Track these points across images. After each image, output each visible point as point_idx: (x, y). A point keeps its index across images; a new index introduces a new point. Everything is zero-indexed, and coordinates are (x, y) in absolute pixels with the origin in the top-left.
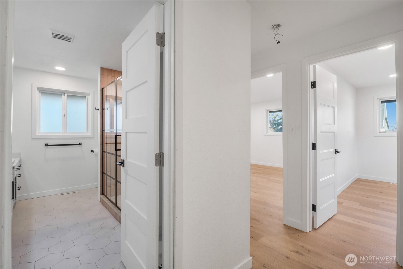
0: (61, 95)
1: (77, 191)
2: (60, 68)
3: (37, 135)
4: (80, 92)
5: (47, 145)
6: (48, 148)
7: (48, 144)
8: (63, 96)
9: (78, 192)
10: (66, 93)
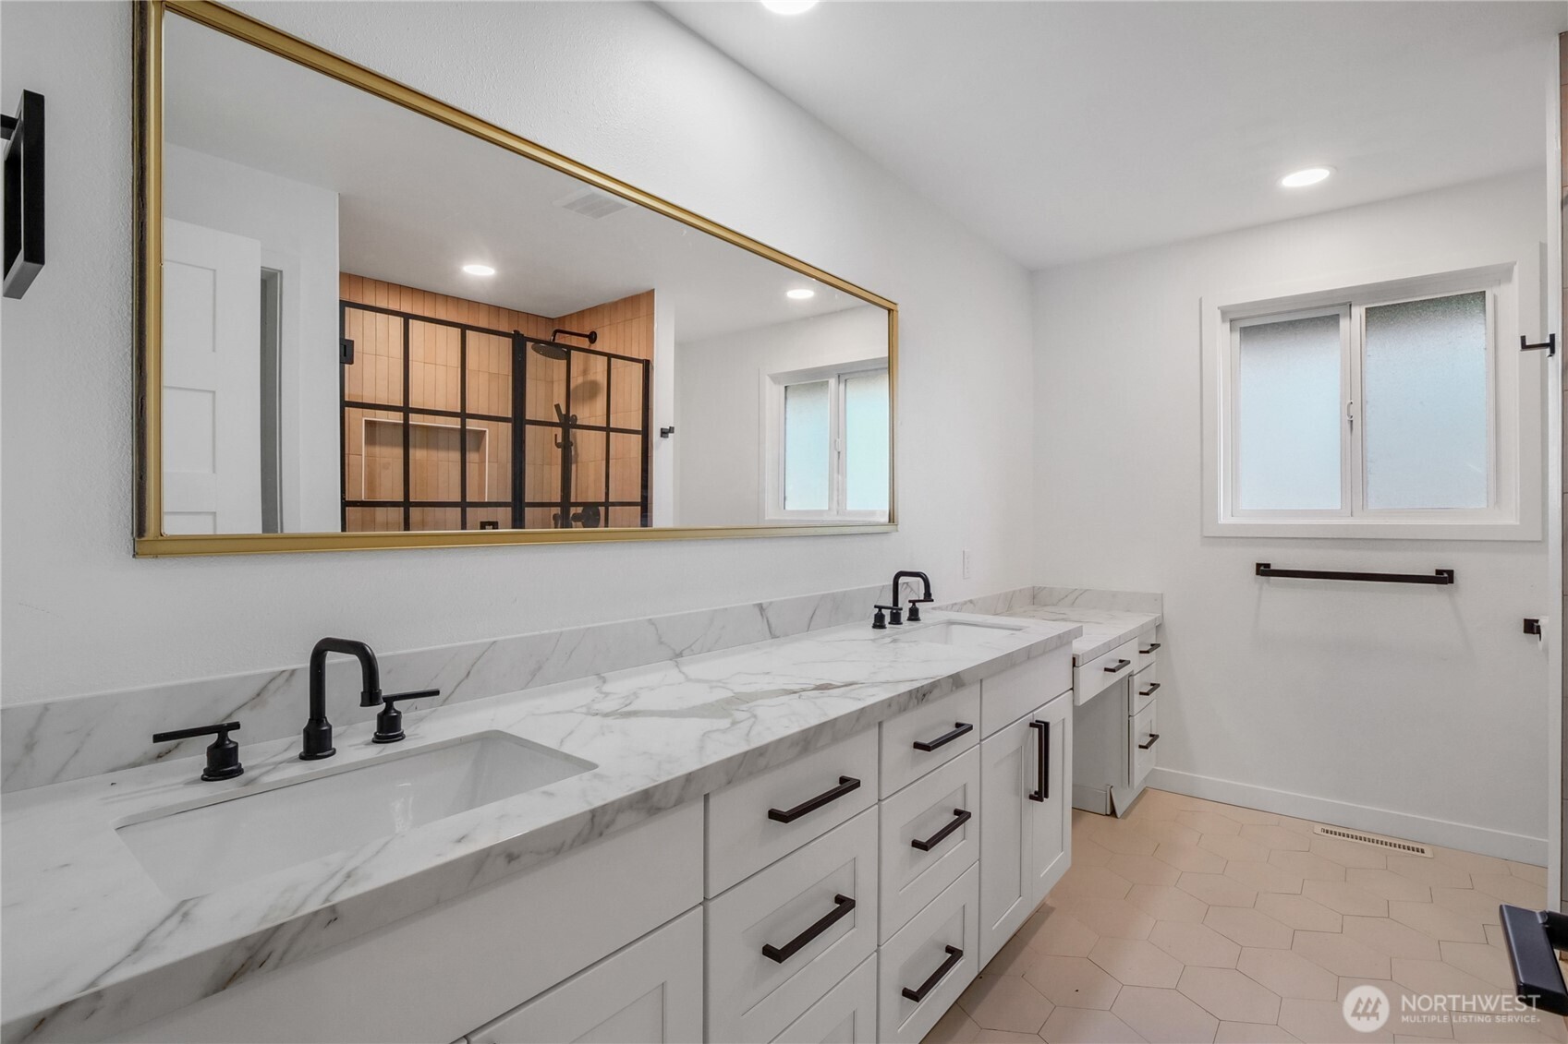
0: (1335, 319)
1: (1420, 847)
2: (1305, 178)
3: (1222, 521)
4: (1443, 276)
5: (1264, 570)
6: (1268, 582)
7: (1268, 566)
8: (1344, 323)
9: (1428, 853)
10: (1356, 305)
